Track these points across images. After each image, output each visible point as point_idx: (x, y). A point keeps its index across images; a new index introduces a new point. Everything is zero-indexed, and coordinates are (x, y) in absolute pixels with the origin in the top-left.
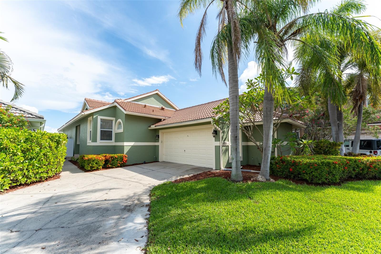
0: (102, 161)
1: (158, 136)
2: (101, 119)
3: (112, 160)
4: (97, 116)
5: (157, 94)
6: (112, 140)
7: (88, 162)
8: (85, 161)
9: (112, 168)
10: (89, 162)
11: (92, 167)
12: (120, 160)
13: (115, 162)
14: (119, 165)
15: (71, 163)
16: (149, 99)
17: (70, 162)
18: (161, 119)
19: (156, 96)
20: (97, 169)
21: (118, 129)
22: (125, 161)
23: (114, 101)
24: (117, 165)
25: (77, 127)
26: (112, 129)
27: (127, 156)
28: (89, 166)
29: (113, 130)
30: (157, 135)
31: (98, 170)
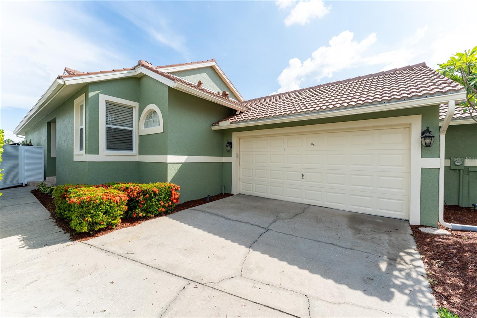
0: (122, 203)
1: (230, 144)
2: (108, 103)
3: (146, 200)
4: (98, 95)
5: (212, 67)
6: (131, 149)
7: (80, 210)
8: (70, 205)
9: (146, 218)
10: (84, 210)
11: (92, 225)
12: (164, 198)
13: (154, 204)
14: (164, 210)
15: (35, 199)
16: (200, 74)
17: (35, 195)
18: (236, 111)
19: (211, 71)
20: (109, 228)
21: (147, 127)
22: (175, 199)
23: (136, 64)
24: (157, 210)
25: (49, 124)
26: (132, 127)
27: (178, 187)
28: (85, 223)
29: (135, 130)
30: (228, 143)
31: (111, 229)
